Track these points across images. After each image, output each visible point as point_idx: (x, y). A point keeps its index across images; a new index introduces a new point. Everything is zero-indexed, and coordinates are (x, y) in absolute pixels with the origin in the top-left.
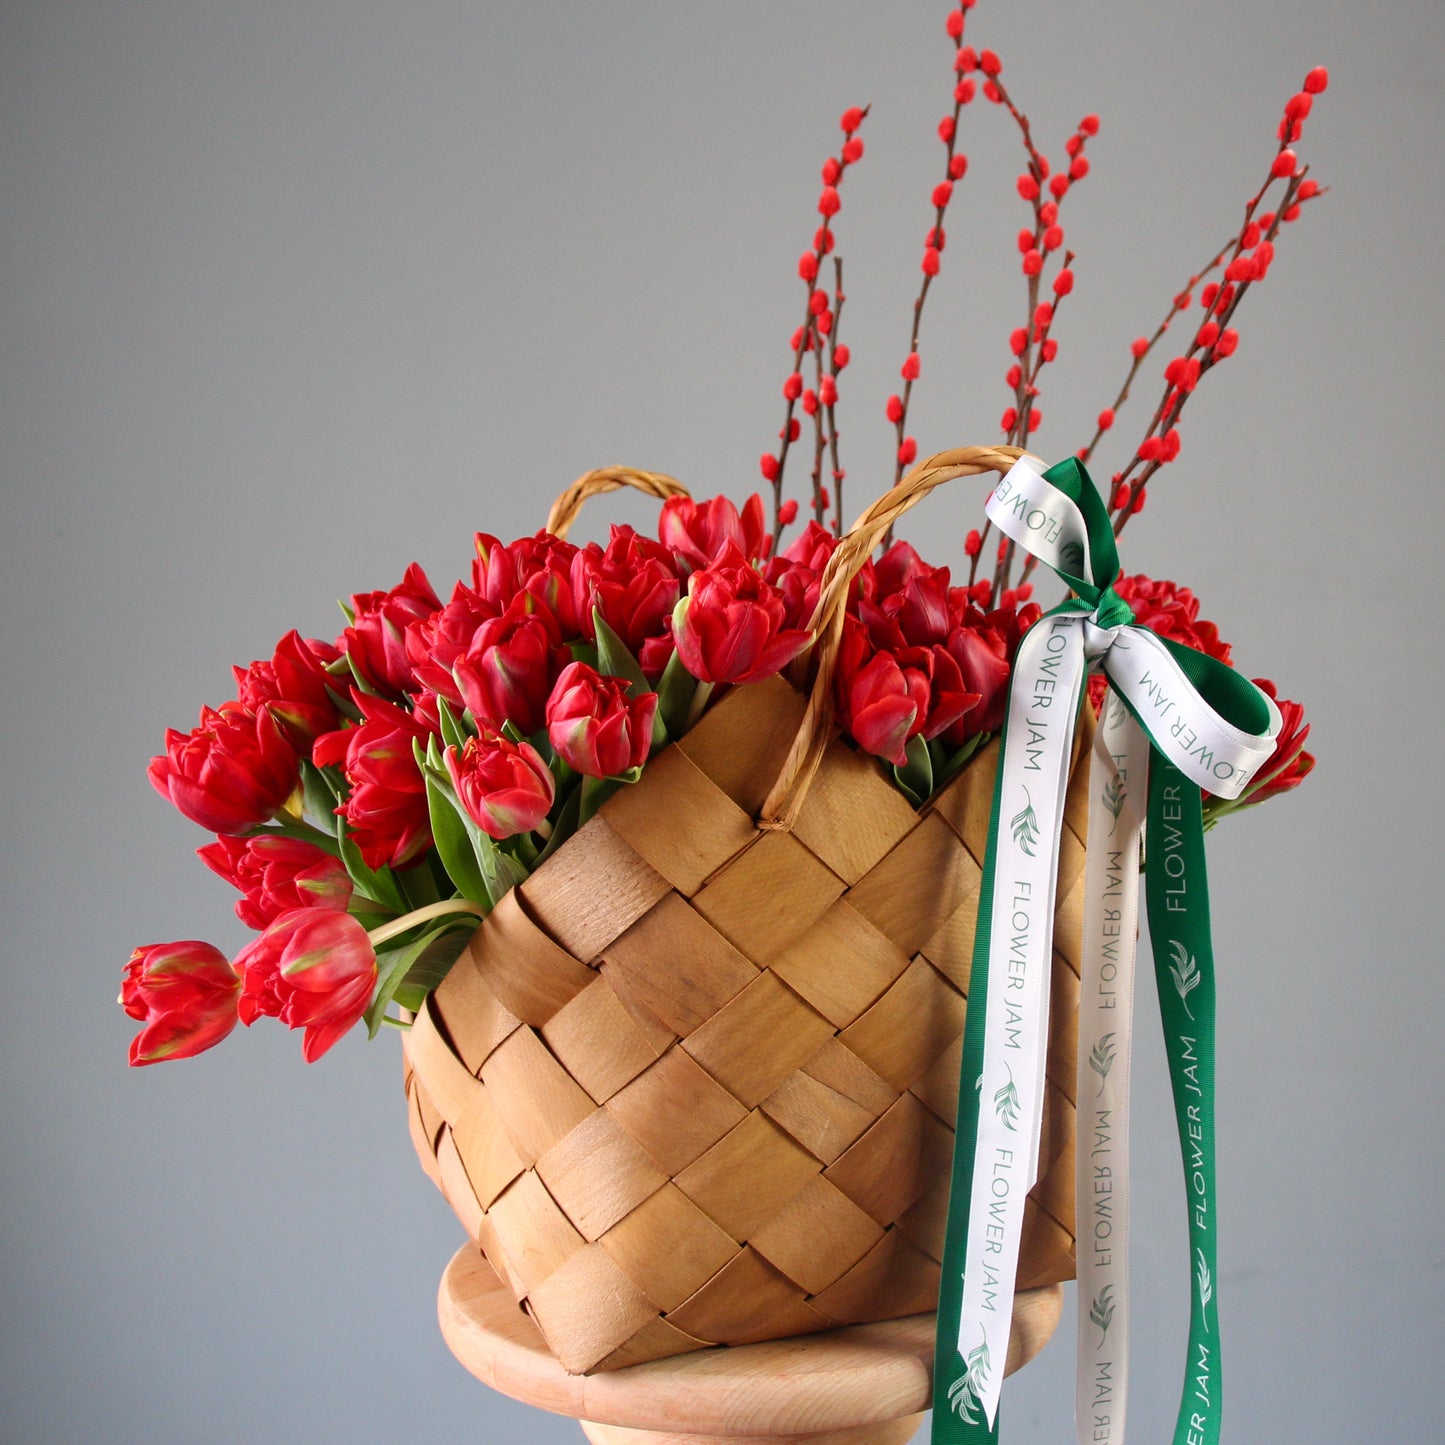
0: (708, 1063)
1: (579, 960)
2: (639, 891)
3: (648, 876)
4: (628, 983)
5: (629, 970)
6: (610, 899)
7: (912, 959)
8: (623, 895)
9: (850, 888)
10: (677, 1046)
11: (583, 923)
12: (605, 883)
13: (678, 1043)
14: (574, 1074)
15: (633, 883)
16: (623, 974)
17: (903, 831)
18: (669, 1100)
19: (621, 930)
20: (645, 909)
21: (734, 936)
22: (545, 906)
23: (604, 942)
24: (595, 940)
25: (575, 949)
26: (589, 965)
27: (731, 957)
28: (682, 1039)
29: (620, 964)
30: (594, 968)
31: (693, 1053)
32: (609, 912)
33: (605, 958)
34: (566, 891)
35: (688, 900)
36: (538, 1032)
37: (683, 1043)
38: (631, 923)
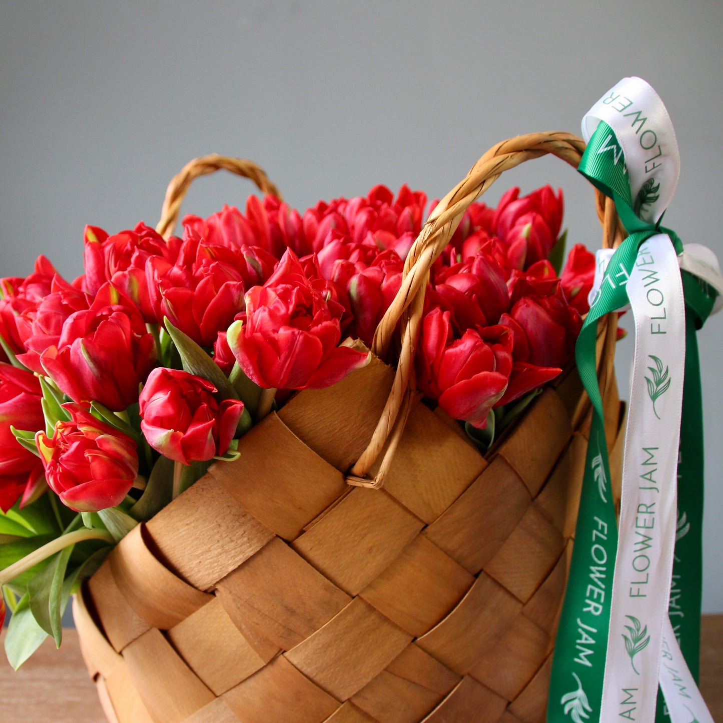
0: (307, 670)
1: (196, 588)
2: (245, 539)
3: (253, 526)
4: (238, 608)
5: (239, 598)
6: (221, 543)
7: (476, 576)
8: (232, 541)
9: (427, 526)
10: (281, 656)
11: (198, 561)
12: (216, 531)
13: (283, 653)
14: (196, 670)
15: (241, 532)
16: (234, 600)
17: (472, 475)
18: (275, 698)
19: (231, 568)
20: (251, 554)
21: (329, 571)
22: (165, 542)
23: (216, 577)
24: (209, 574)
25: (192, 580)
26: (206, 592)
27: (327, 589)
28: (285, 651)
29: (231, 592)
30: (211, 593)
31: (295, 663)
32: (220, 554)
33: (218, 587)
34: (183, 533)
35: (290, 543)
36: (166, 633)
37: (286, 654)
38: (240, 564)
